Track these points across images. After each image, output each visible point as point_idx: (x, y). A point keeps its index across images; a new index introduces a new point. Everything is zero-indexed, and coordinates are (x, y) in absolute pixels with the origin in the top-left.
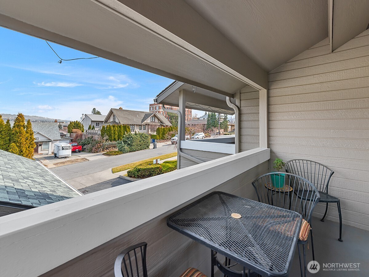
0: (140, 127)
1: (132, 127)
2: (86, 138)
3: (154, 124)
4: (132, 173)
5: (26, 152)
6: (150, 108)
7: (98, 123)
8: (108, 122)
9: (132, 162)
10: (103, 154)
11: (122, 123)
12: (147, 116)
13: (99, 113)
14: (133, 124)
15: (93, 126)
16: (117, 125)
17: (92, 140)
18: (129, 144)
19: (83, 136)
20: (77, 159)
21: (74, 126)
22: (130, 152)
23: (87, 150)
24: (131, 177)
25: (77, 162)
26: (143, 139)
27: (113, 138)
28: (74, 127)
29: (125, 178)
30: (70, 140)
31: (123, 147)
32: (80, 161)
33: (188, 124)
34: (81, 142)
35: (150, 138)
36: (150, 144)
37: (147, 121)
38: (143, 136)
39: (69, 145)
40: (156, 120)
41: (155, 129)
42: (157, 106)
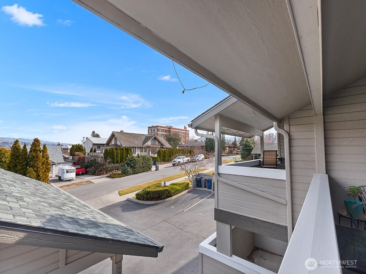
0: (141, 149)
1: (134, 149)
2: (88, 161)
3: (155, 146)
4: (140, 195)
5: (43, 176)
6: (148, 130)
7: (99, 146)
8: (109, 145)
9: (137, 184)
10: (107, 177)
11: (124, 146)
12: (147, 139)
13: (98, 136)
14: (135, 146)
15: (95, 149)
16: (119, 148)
17: (95, 163)
18: (131, 167)
19: (86, 159)
20: (82, 182)
21: (76, 149)
22: (133, 174)
23: (90, 173)
24: (139, 199)
25: (82, 184)
26: (146, 161)
27: (116, 161)
28: (77, 151)
29: (134, 201)
30: (73, 163)
31: (127, 169)
32: (85, 184)
33: (187, 146)
34: (84, 165)
35: (152, 160)
36: (153, 166)
37: (148, 143)
38: (145, 159)
39: (73, 168)
40: (157, 143)
41: (156, 151)
42: (155, 128)
